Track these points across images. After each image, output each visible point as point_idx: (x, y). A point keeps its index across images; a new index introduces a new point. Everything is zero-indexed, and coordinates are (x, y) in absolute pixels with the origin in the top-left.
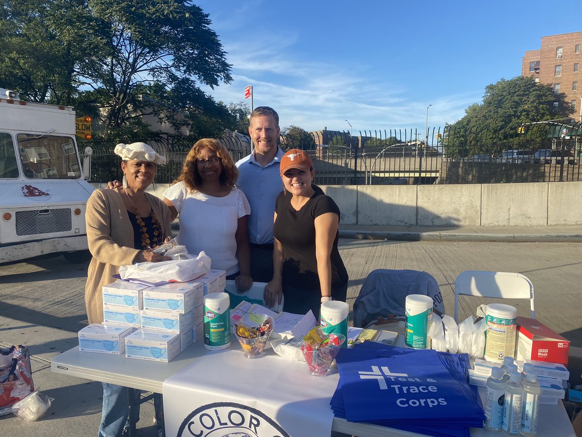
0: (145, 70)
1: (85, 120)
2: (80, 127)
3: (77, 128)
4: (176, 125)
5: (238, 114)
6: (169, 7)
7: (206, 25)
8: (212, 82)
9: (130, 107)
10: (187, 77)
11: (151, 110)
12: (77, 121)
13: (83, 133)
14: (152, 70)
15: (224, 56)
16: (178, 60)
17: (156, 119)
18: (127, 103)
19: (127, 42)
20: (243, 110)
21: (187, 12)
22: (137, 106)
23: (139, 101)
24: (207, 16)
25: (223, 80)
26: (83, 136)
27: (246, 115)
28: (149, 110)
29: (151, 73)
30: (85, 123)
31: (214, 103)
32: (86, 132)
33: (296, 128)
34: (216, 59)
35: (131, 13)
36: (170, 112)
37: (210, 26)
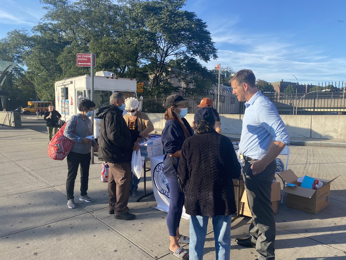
0: (172, 55)
1: (141, 84)
2: (139, 88)
3: (137, 88)
4: (187, 83)
5: (226, 74)
6: (184, 23)
7: (205, 28)
8: (207, 59)
9: (164, 74)
10: (193, 57)
11: (174, 75)
12: (137, 85)
13: (140, 90)
14: (176, 54)
15: (213, 45)
16: (189, 48)
17: (177, 80)
18: (163, 72)
19: (163, 41)
20: (229, 72)
21: (193, 24)
22: (167, 73)
23: (169, 71)
24: (205, 23)
25: (213, 57)
26: (140, 91)
27: (230, 74)
28: (173, 75)
29: (175, 56)
30: (141, 86)
31: (207, 70)
32: (141, 89)
33: (261, 81)
34: (209, 46)
35: (166, 28)
36: (184, 76)
37: (207, 29)
